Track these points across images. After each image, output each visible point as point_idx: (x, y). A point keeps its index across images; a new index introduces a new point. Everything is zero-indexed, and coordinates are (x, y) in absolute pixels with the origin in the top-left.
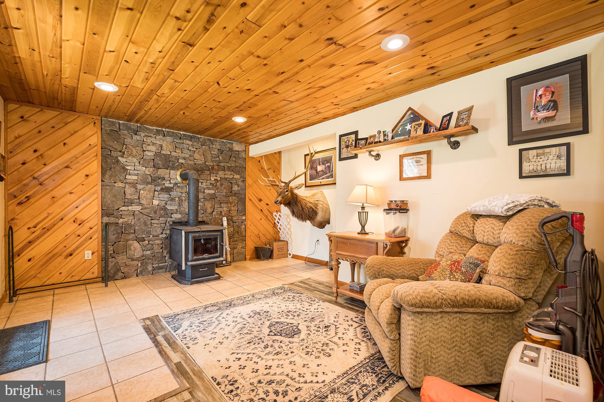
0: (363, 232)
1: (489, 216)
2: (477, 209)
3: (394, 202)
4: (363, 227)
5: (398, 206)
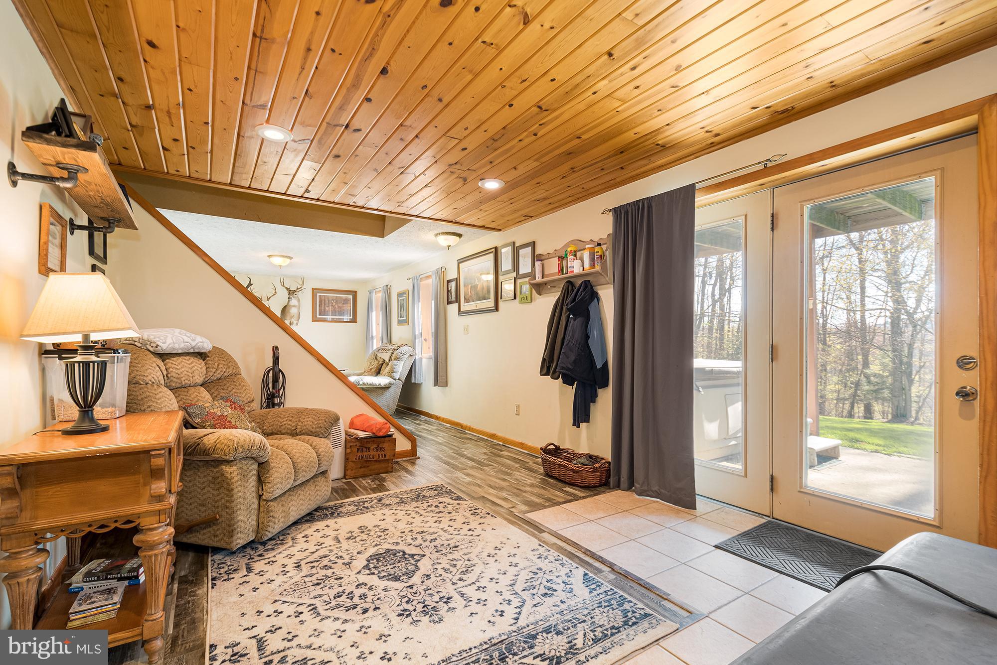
4: (88, 409)
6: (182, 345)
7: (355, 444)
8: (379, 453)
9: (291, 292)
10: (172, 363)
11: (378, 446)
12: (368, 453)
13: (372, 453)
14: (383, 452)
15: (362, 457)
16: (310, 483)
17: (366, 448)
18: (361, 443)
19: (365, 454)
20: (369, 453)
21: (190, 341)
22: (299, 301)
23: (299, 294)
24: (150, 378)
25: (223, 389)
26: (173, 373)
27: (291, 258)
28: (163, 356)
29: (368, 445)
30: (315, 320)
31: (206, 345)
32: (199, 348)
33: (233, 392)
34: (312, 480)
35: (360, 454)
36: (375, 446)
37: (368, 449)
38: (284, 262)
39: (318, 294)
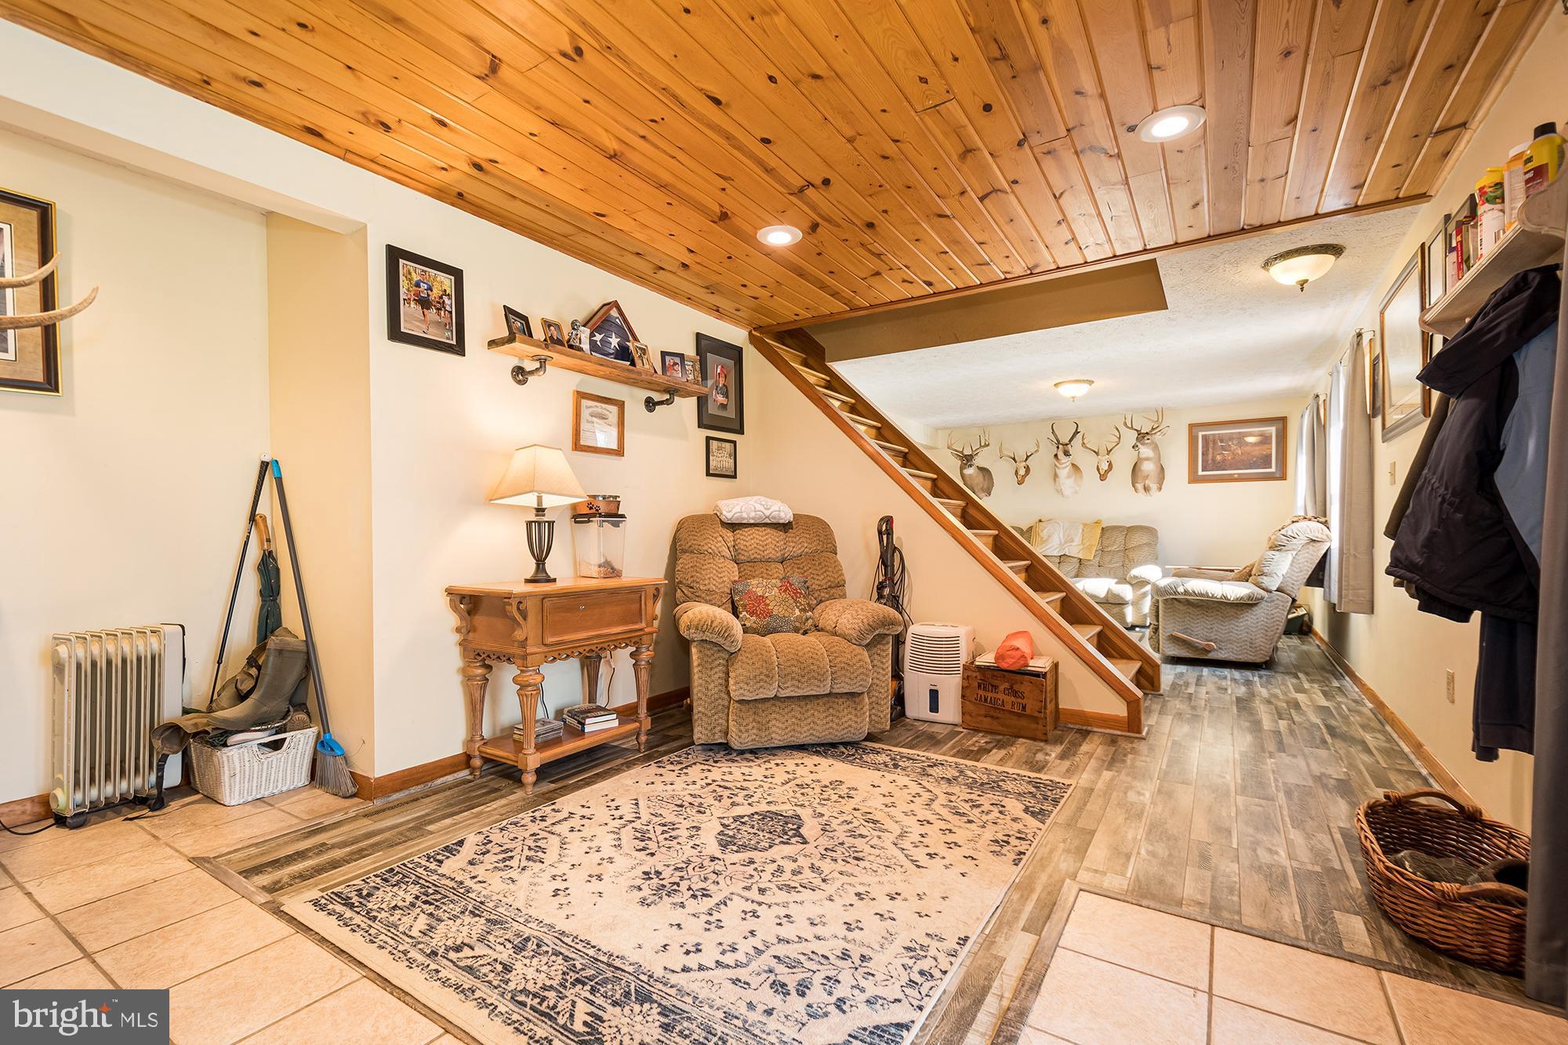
0: (541, 576)
1: (766, 525)
2: (745, 515)
3: (601, 499)
4: (540, 562)
5: (591, 508)
6: (753, 514)
7: (974, 675)
8: (1013, 699)
9: (1142, 436)
10: (742, 535)
11: (1012, 688)
12: (994, 695)
13: (1001, 696)
14: (1019, 700)
15: (986, 700)
16: (821, 702)
17: (992, 686)
18: (984, 676)
19: (989, 695)
20: (998, 696)
21: (763, 509)
22: (1156, 448)
23: (1157, 437)
24: (706, 548)
25: (798, 568)
26: (741, 544)
27: (1091, 382)
28: (734, 526)
29: (995, 682)
30: (1194, 478)
31: (786, 514)
32: (774, 518)
33: (808, 573)
34: (826, 699)
35: (981, 692)
36: (1007, 685)
37: (996, 687)
38: (1081, 390)
39: (1200, 434)
